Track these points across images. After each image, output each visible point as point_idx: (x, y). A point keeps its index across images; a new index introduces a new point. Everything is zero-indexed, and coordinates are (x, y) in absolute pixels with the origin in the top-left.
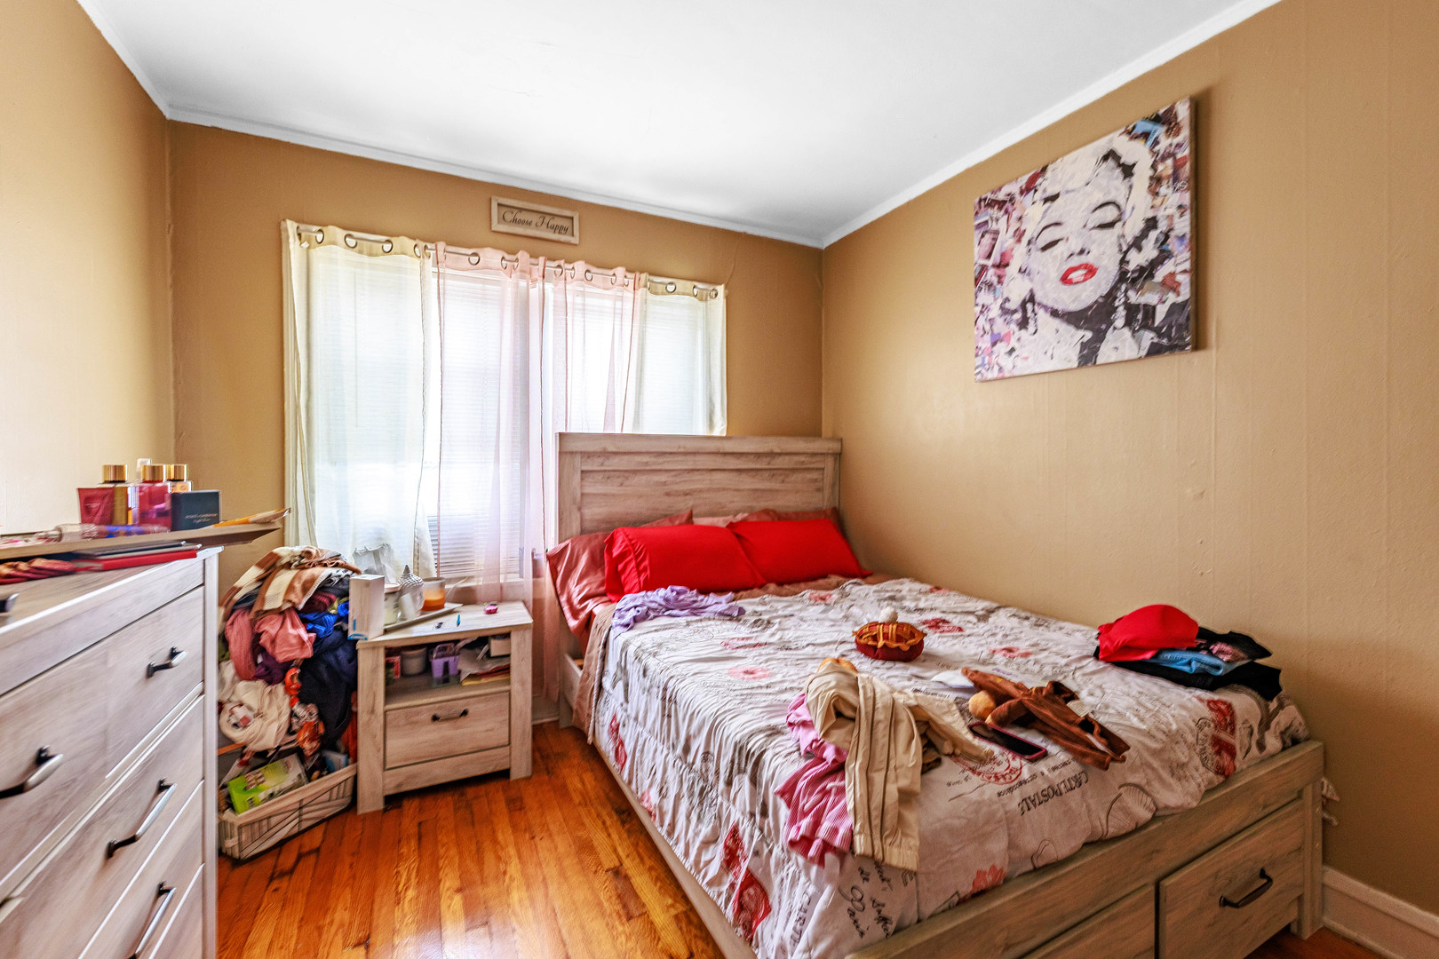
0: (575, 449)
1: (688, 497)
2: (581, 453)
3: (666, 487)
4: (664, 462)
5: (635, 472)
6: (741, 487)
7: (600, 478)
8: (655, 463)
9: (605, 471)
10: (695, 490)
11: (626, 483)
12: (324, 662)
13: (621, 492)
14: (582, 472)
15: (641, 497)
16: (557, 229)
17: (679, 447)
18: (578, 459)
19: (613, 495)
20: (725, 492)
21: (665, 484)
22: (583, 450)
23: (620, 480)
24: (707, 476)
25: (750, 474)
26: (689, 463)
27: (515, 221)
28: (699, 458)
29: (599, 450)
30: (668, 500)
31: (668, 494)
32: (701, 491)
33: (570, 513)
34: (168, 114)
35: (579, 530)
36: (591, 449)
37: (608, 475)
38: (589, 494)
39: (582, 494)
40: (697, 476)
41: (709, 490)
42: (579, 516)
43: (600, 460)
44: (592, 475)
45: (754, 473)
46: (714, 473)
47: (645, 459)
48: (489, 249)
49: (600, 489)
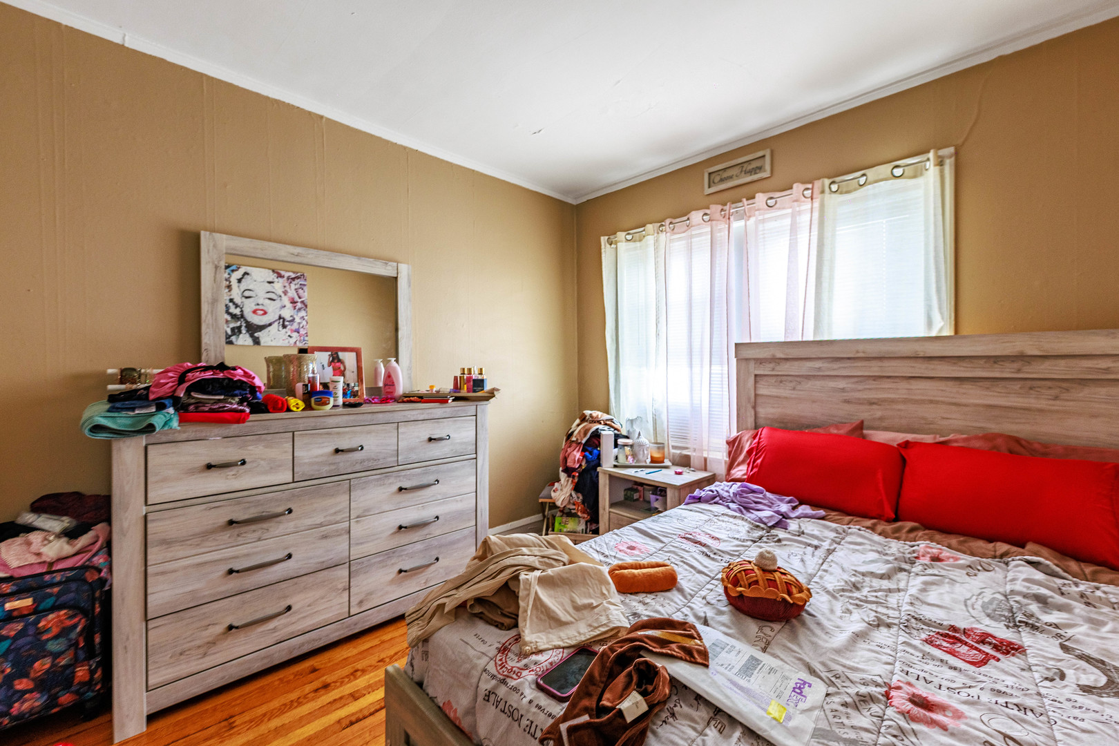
0: (747, 356)
1: (875, 407)
2: (754, 359)
3: (845, 394)
4: (840, 368)
5: (808, 377)
6: (964, 401)
7: (773, 381)
8: (829, 369)
9: (778, 375)
10: (884, 400)
11: (799, 387)
12: (591, 474)
13: (793, 396)
14: (756, 376)
15: (814, 402)
16: (751, 172)
17: (858, 352)
18: (752, 364)
19: (786, 398)
20: (933, 405)
21: (843, 390)
22: (754, 357)
23: (792, 385)
24: (903, 385)
25: (981, 384)
26: (875, 369)
27: (722, 180)
28: (886, 363)
29: (769, 357)
30: (847, 407)
31: (847, 402)
32: (893, 401)
33: (746, 410)
34: (574, 203)
35: (754, 425)
36: (761, 356)
37: (780, 379)
38: (762, 395)
39: (756, 395)
40: (887, 384)
41: (905, 401)
42: (753, 413)
43: (772, 365)
44: (766, 378)
45: (987, 384)
46: (912, 381)
47: (817, 364)
48: (693, 212)
49: (773, 391)
